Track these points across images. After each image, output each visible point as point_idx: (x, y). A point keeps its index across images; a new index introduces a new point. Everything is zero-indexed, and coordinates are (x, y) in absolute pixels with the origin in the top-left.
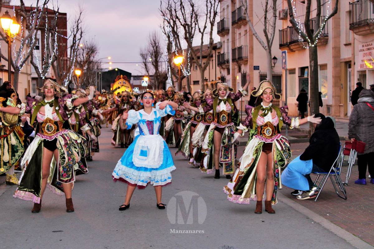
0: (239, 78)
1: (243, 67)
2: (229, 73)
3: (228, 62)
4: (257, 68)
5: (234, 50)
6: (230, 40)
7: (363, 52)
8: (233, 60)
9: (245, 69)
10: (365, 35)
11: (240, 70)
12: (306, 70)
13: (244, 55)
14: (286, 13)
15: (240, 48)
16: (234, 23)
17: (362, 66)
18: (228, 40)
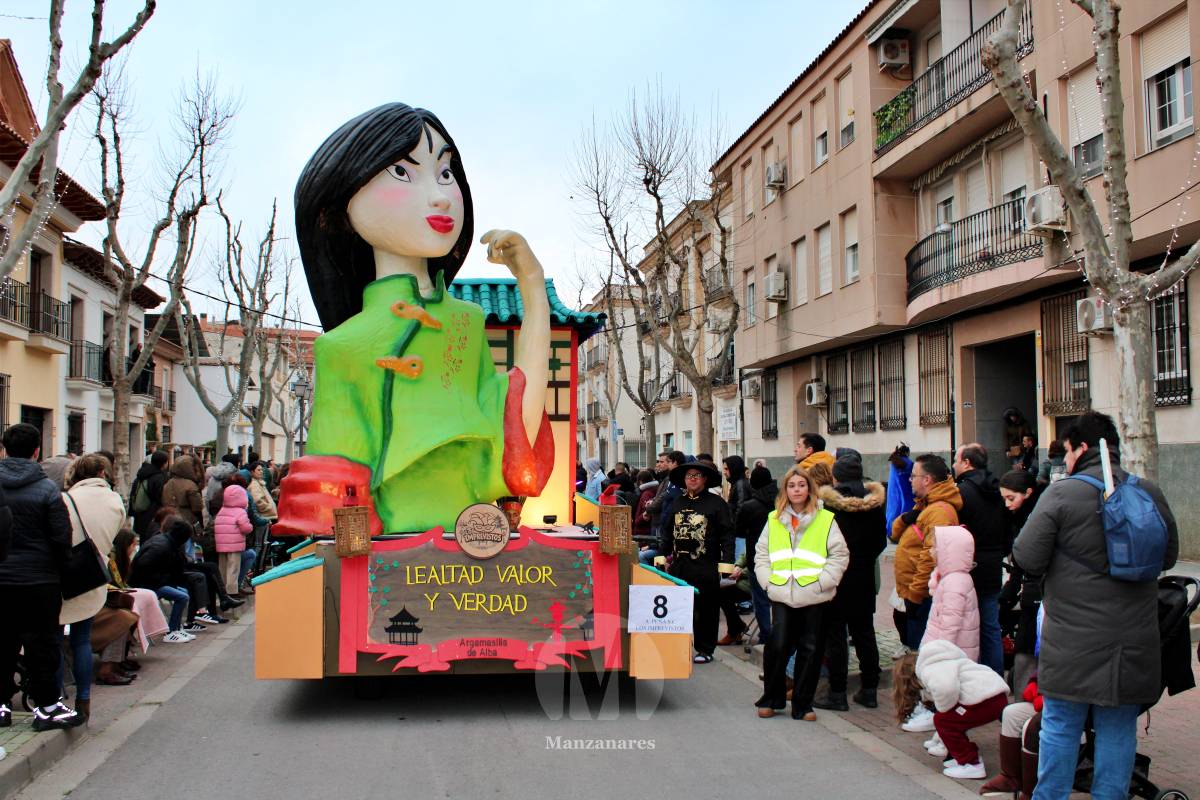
0: (597, 443)
1: (601, 429)
2: (585, 438)
3: (583, 422)
4: (621, 432)
5: (589, 406)
6: (586, 391)
7: (724, 419)
8: (589, 419)
9: (605, 433)
10: (726, 399)
11: (598, 436)
12: (672, 439)
13: (602, 413)
14: (650, 362)
15: (597, 404)
16: (590, 368)
17: (723, 435)
18: (584, 390)
